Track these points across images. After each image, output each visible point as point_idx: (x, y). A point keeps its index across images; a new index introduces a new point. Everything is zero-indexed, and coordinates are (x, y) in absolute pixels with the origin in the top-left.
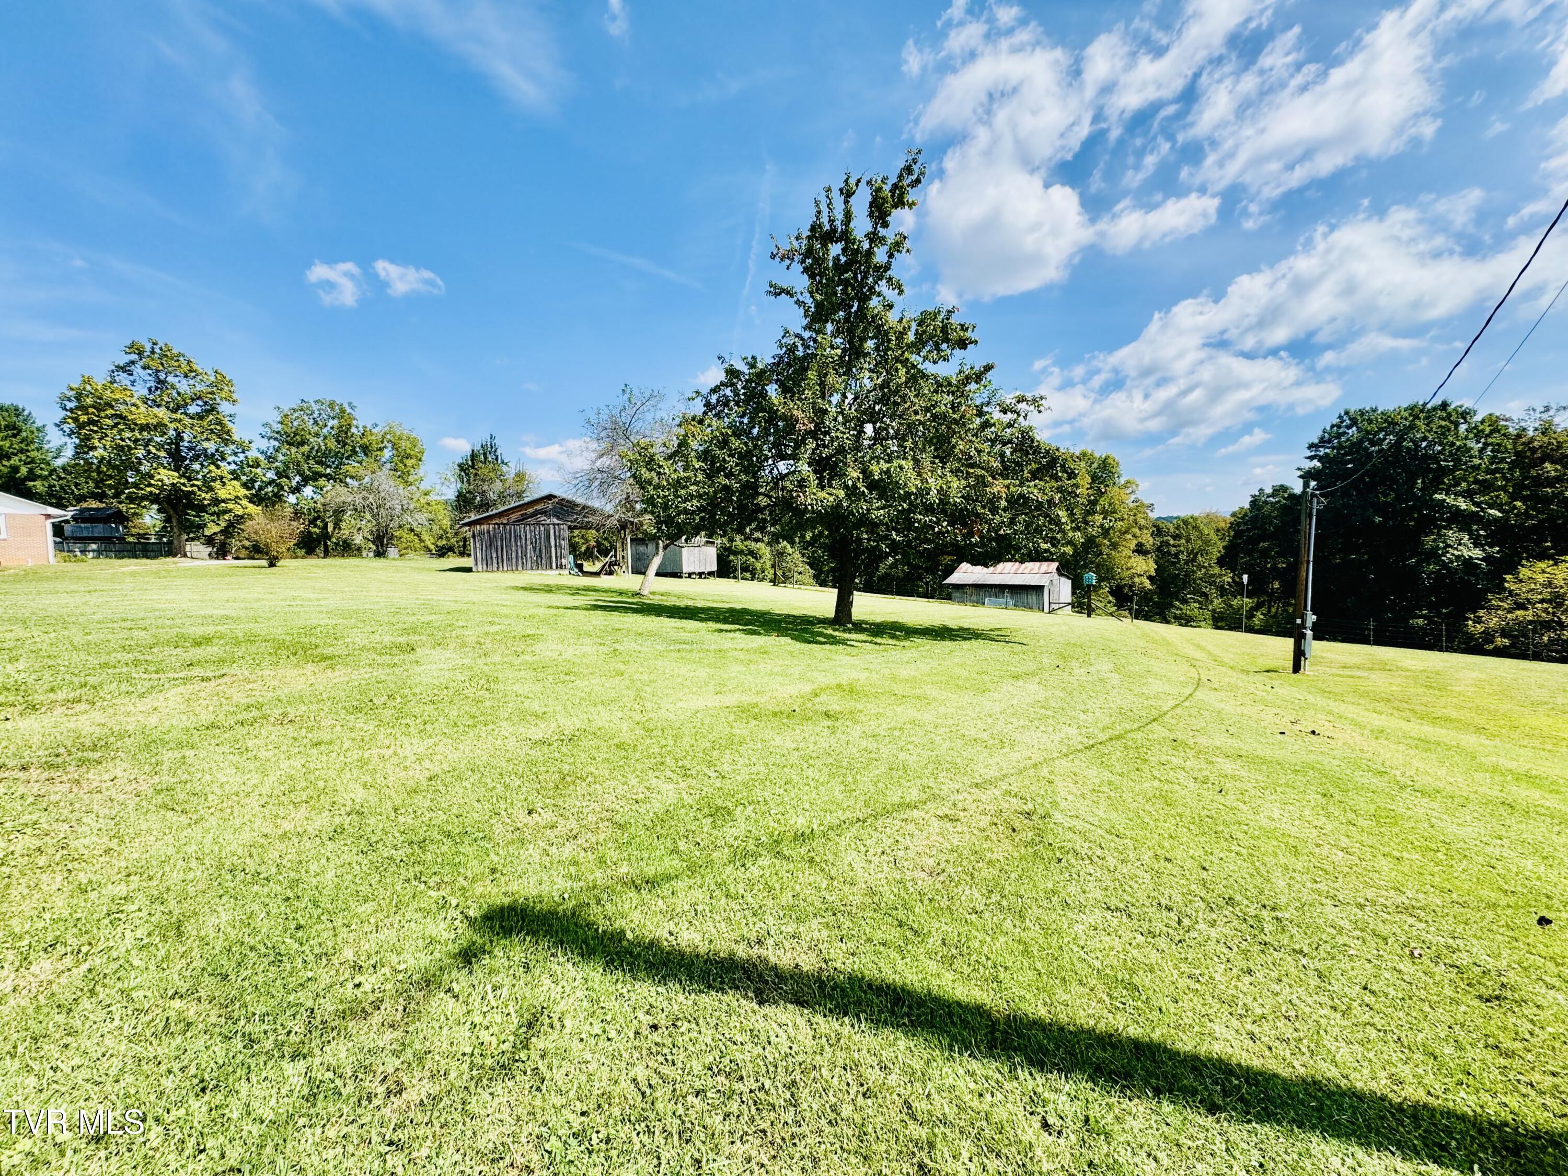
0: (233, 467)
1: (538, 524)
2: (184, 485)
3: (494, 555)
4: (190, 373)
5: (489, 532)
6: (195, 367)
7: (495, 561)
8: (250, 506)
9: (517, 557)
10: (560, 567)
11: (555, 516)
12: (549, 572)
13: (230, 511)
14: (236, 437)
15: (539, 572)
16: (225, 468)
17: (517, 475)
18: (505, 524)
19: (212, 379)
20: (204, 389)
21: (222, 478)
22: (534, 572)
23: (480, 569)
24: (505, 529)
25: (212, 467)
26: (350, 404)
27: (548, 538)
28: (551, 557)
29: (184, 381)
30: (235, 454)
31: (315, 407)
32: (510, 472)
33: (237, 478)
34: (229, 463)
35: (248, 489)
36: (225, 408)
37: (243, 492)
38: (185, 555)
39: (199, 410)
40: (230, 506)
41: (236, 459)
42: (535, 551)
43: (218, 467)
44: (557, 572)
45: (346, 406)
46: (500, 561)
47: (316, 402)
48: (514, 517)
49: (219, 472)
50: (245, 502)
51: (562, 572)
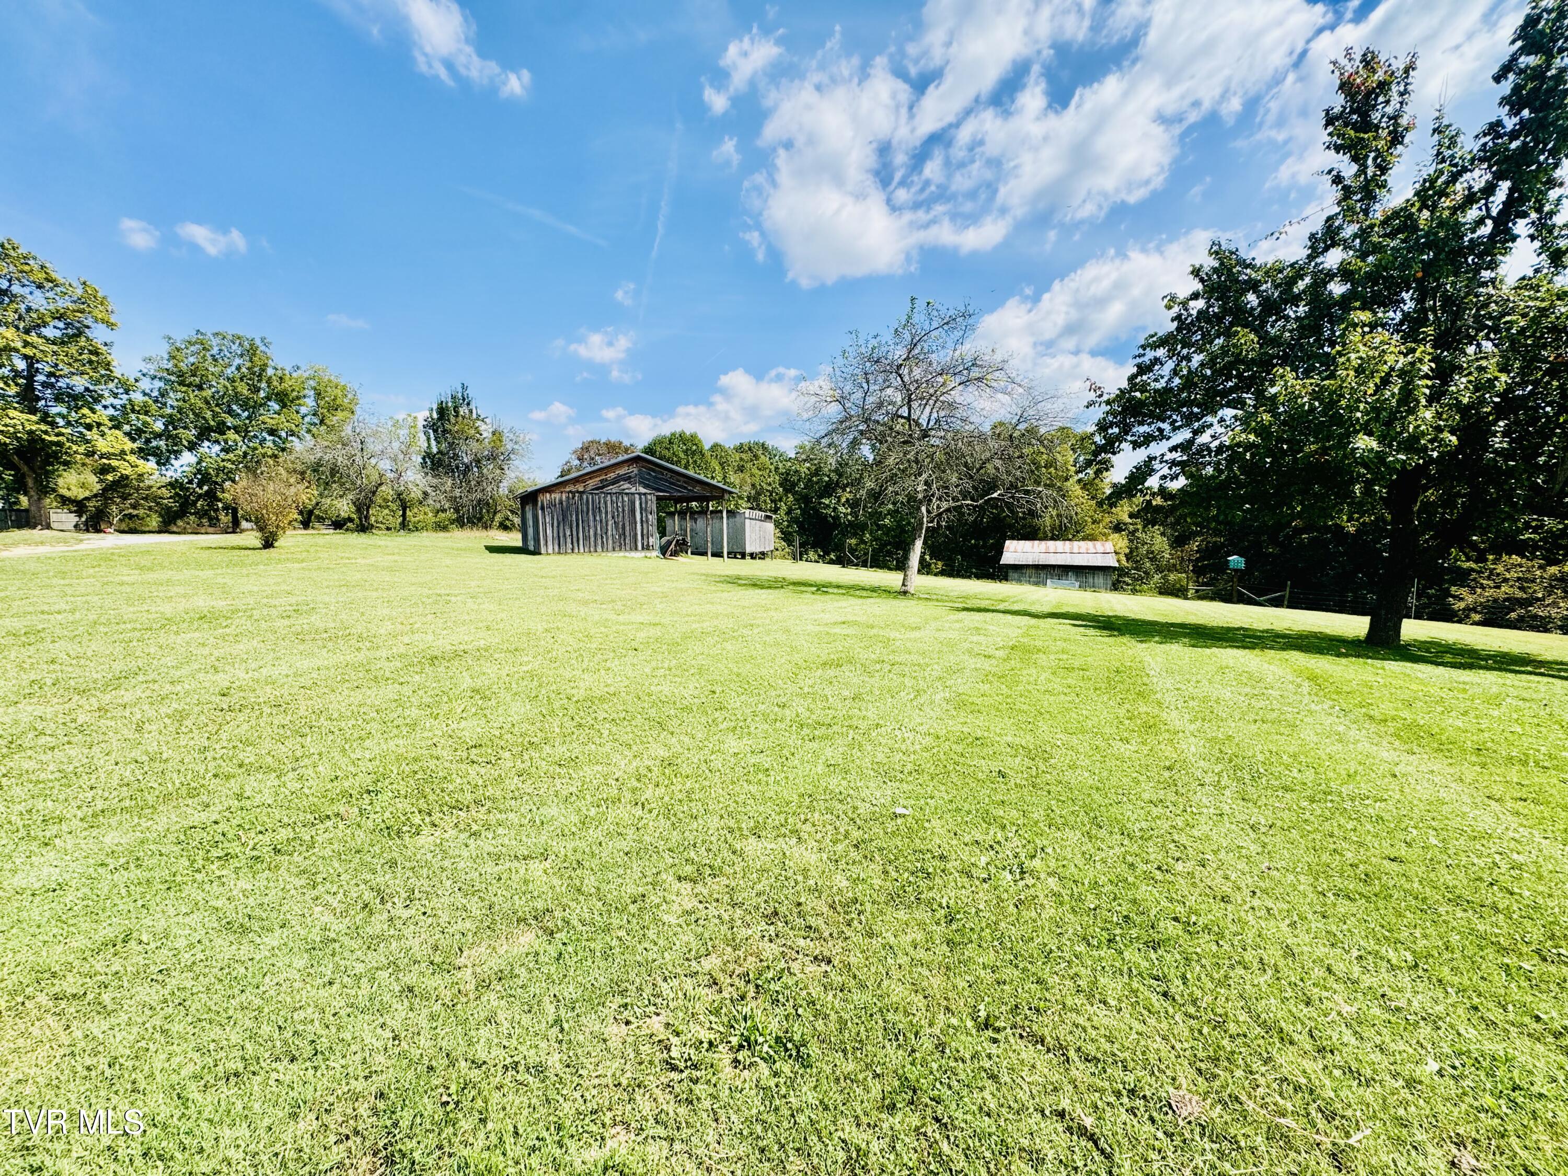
0: (111, 411)
1: (621, 493)
2: (46, 432)
3: (568, 533)
4: (47, 283)
5: (561, 502)
6: (54, 275)
7: (569, 540)
8: (141, 462)
9: (595, 534)
10: (646, 548)
11: (640, 483)
12: (633, 554)
13: (114, 469)
14: (117, 373)
15: (622, 554)
16: (103, 415)
17: (494, 433)
18: (581, 493)
19: (79, 292)
20: (72, 306)
21: (99, 425)
22: (616, 554)
23: (550, 551)
24: (581, 499)
25: (85, 411)
26: (263, 340)
27: (633, 511)
28: (636, 534)
29: (38, 293)
30: (115, 395)
31: (215, 342)
32: (486, 431)
33: (117, 427)
34: (105, 407)
35: (133, 440)
36: (98, 334)
37: (129, 445)
38: (48, 527)
39: (58, 333)
40: (114, 463)
41: (117, 402)
42: (617, 528)
43: (93, 411)
44: (643, 554)
45: (258, 342)
46: (575, 541)
47: (216, 334)
48: (592, 483)
49: (95, 418)
50: (132, 458)
51: (648, 554)
